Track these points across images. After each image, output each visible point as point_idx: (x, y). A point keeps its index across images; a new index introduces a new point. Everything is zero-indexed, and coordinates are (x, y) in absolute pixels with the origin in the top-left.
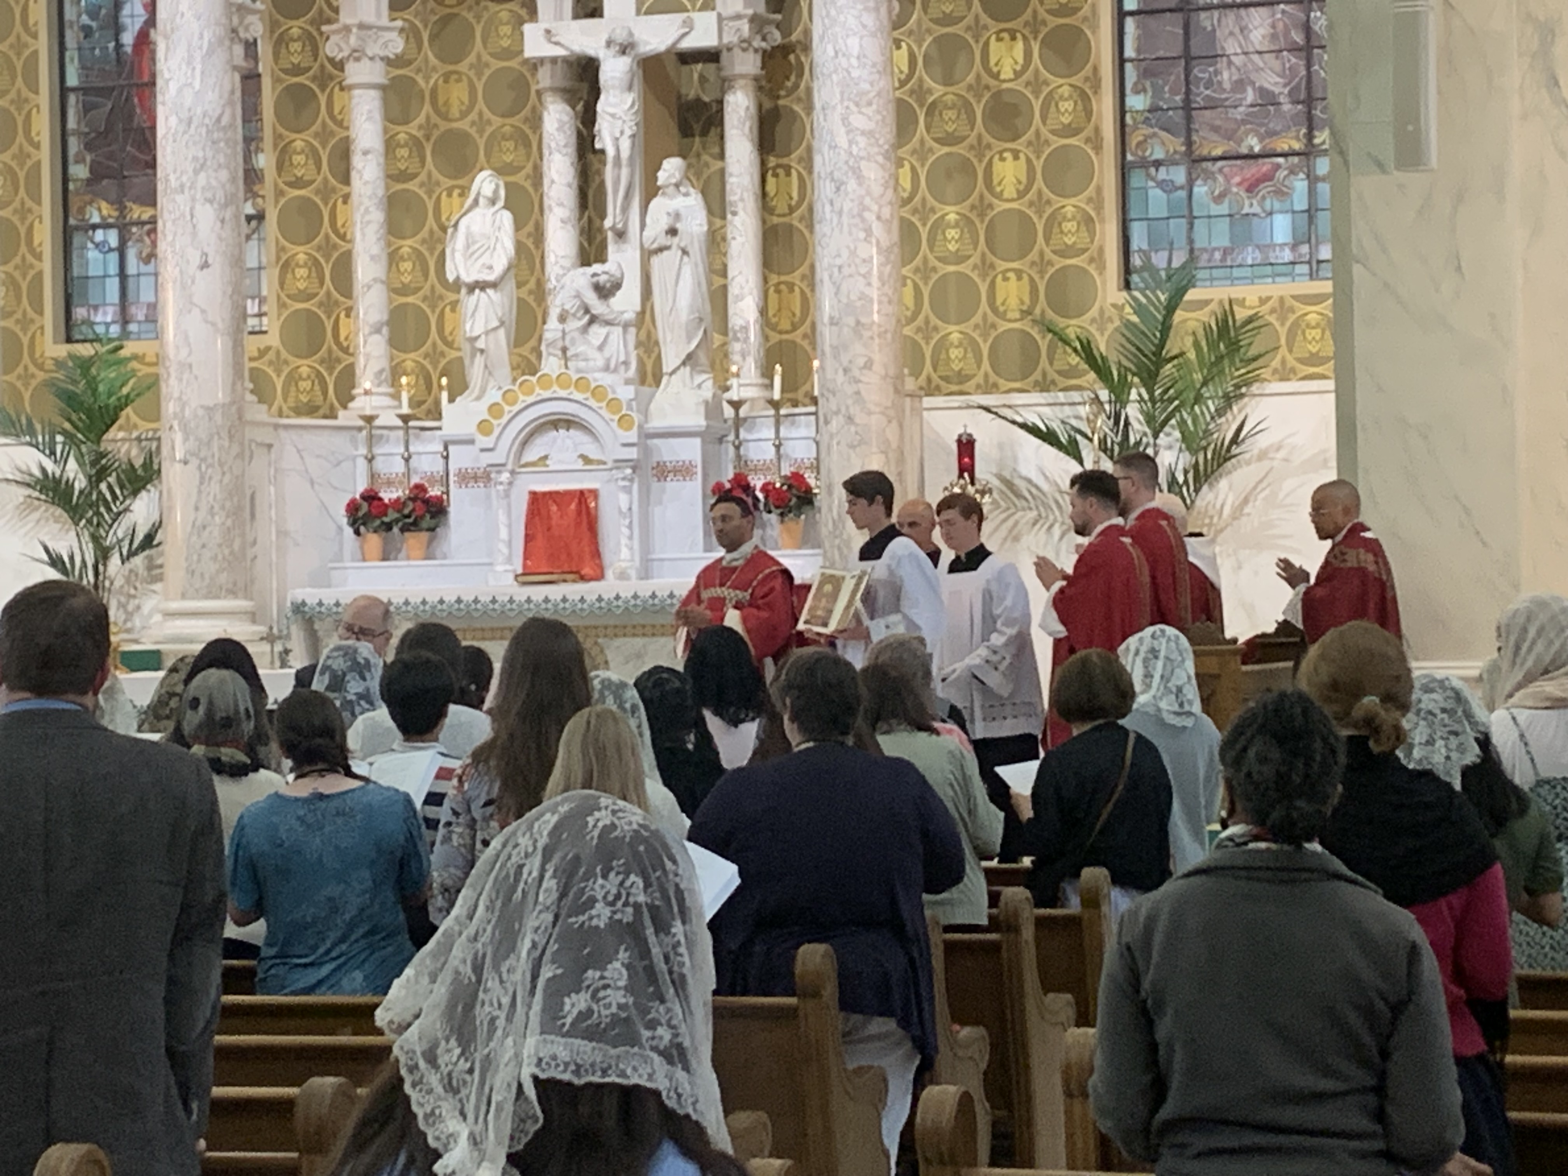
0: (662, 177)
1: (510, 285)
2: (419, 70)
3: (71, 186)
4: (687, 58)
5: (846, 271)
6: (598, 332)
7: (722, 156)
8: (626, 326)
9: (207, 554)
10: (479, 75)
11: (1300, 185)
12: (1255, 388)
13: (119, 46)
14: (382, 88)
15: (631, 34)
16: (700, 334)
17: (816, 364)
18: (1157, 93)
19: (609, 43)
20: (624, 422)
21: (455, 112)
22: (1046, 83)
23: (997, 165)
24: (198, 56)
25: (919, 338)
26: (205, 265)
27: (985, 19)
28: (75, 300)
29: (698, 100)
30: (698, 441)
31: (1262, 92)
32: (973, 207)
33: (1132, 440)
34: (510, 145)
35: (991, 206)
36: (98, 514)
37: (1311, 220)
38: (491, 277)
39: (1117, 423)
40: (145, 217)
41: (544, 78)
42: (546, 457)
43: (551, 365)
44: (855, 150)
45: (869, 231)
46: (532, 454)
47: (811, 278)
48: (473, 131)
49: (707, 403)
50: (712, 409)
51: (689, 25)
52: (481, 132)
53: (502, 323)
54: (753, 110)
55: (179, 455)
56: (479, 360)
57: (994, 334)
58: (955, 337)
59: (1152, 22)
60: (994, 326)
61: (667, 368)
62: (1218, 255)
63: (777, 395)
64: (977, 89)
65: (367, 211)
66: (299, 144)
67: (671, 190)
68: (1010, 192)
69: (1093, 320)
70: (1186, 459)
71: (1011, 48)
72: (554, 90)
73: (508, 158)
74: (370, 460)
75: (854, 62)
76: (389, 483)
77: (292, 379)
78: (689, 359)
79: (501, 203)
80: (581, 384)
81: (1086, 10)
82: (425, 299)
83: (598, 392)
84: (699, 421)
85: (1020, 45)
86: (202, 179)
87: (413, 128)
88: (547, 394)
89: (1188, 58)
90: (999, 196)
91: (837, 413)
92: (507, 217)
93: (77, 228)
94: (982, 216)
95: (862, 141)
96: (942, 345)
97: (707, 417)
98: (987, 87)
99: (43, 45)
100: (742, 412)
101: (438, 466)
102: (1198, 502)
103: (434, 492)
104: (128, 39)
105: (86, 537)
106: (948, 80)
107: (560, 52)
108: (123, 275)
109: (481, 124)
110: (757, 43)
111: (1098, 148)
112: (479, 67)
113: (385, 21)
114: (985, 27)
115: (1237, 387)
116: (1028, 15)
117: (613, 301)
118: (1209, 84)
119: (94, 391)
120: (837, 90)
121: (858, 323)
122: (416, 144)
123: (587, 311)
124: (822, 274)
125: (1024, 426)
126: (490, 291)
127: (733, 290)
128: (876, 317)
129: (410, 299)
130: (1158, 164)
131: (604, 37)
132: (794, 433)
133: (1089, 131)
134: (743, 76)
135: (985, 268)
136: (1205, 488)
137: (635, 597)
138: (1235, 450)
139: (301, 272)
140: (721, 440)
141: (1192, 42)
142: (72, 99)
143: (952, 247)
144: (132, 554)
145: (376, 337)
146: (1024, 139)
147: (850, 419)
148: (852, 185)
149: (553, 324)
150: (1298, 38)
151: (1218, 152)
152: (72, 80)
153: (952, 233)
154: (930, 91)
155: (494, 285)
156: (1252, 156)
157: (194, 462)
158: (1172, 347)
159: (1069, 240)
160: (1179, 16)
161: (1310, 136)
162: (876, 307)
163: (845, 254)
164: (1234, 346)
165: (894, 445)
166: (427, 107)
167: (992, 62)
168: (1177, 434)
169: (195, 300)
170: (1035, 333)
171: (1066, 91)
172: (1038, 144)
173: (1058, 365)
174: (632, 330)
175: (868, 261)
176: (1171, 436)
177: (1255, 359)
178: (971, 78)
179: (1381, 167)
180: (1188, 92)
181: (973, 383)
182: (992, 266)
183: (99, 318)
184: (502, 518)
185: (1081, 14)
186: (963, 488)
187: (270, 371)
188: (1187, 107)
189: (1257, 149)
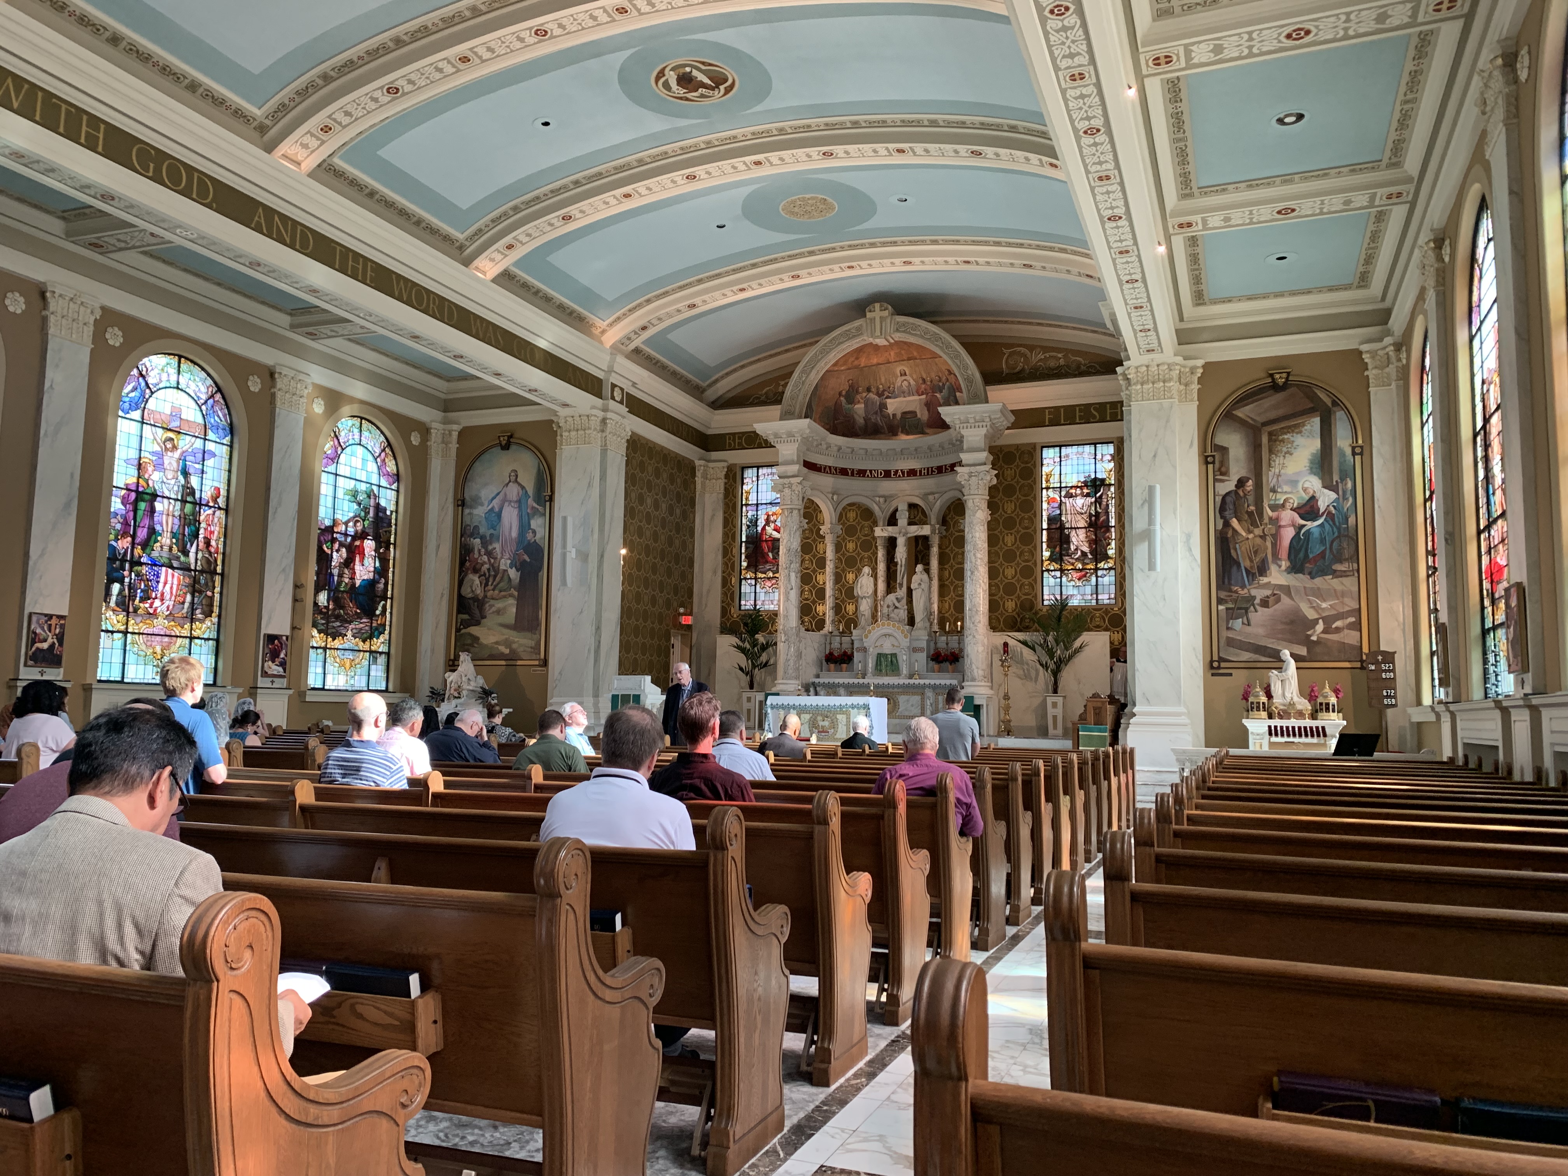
0: (917, 569)
1: (872, 597)
2: (845, 539)
4: (921, 538)
6: (897, 611)
10: (860, 541)
11: (1094, 579)
12: (1085, 633)
14: (835, 544)
15: (906, 531)
16: (926, 613)
19: (899, 533)
20: (905, 636)
21: (851, 551)
22: (1021, 547)
23: (1006, 570)
25: (993, 615)
26: (792, 589)
27: (1003, 529)
28: (742, 599)
29: (923, 549)
30: (925, 643)
31: (1083, 552)
32: (999, 581)
35: (1004, 581)
36: (753, 656)
38: (869, 595)
39: (1045, 641)
41: (879, 543)
42: (883, 644)
43: (885, 620)
44: (977, 563)
45: (980, 585)
46: (878, 643)
48: (856, 556)
49: (928, 632)
51: (922, 529)
52: (859, 556)
53: (870, 608)
54: (938, 552)
55: (782, 641)
56: (863, 617)
57: (1004, 616)
60: (1004, 614)
61: (917, 621)
64: (1001, 548)
65: (829, 576)
66: (807, 558)
67: (918, 573)
68: (1010, 577)
71: (1011, 538)
74: (831, 644)
75: (977, 539)
76: (836, 650)
78: (923, 619)
79: (870, 575)
84: (926, 637)
85: (1013, 537)
86: (792, 565)
87: (839, 555)
90: (1007, 578)
91: (970, 635)
92: (872, 579)
93: (743, 579)
94: (1001, 584)
95: (979, 561)
97: (928, 636)
98: (1004, 548)
101: (851, 646)
103: (849, 653)
106: (992, 546)
107: (884, 535)
108: (755, 592)
109: (859, 554)
110: (939, 535)
111: (1035, 566)
112: (860, 539)
113: (834, 526)
114: (1003, 532)
116: (1016, 529)
118: (1067, 549)
119: (753, 623)
120: (972, 547)
121: (977, 610)
122: (840, 559)
123: (894, 605)
124: (967, 597)
125: (1019, 641)
126: (868, 599)
128: (982, 609)
131: (898, 531)
133: (1033, 561)
134: (935, 543)
135: (1002, 598)
137: (909, 684)
138: (1080, 650)
139: (806, 593)
140: (931, 642)
145: (831, 612)
146: (1014, 563)
147: (974, 636)
148: (976, 573)
149: (885, 609)
153: (993, 588)
156: (1079, 570)
157: (787, 642)
158: (1063, 621)
162: (982, 606)
165: (986, 644)
166: (843, 549)
167: (1005, 541)
168: (1063, 646)
169: (789, 598)
170: (1016, 616)
171: (1026, 550)
172: (1018, 564)
174: (906, 611)
175: (980, 593)
178: (999, 546)
180: (1061, 552)
181: (1007, 628)
182: (1004, 597)
183: (748, 604)
184: (870, 661)
185: (1031, 529)
186: (1006, 657)
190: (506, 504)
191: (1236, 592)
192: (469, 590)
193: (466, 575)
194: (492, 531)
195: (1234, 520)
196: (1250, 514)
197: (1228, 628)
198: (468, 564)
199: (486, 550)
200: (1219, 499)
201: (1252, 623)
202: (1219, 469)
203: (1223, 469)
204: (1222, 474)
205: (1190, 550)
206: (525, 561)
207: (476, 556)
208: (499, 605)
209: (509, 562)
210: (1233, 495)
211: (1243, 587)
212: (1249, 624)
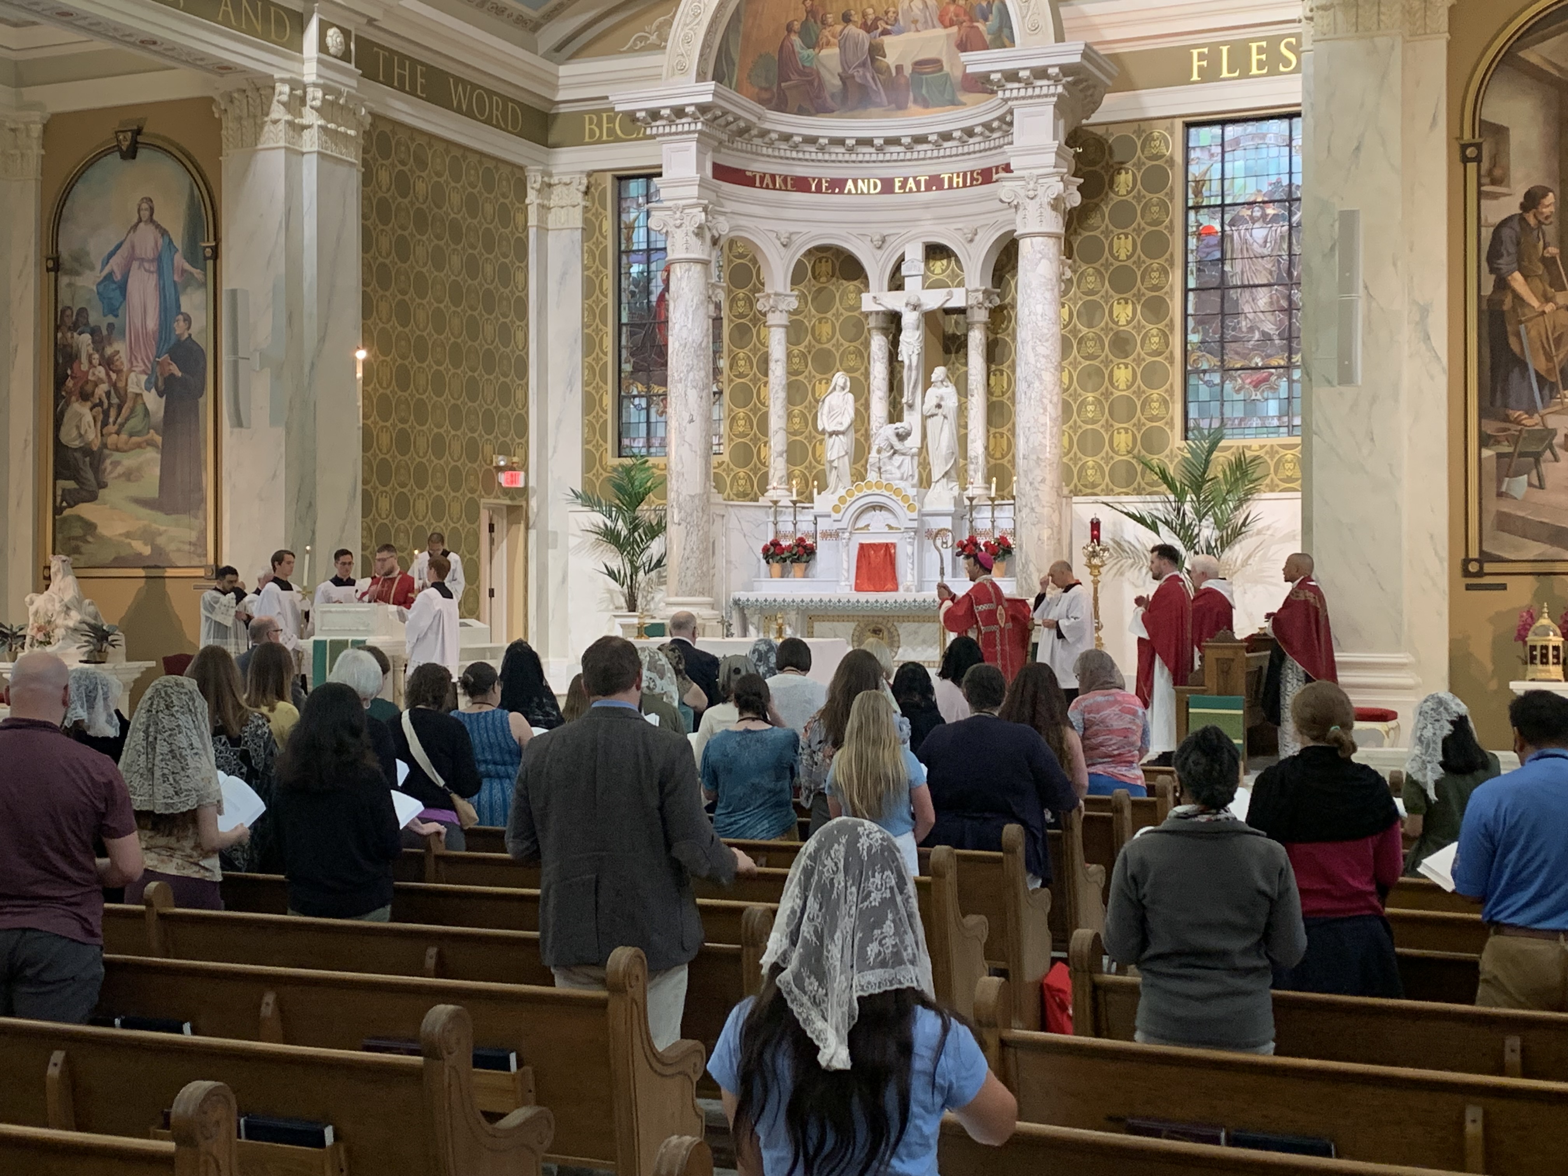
0: (934, 377)
1: (852, 433)
2: (805, 317)
3: (623, 375)
4: (948, 312)
5: (1032, 430)
6: (898, 459)
7: (966, 364)
8: (913, 456)
9: (689, 573)
10: (837, 319)
11: (1284, 384)
12: (1256, 496)
13: (649, 302)
14: (786, 327)
15: (919, 299)
16: (952, 461)
17: (1015, 478)
18: (1205, 333)
19: (907, 305)
20: (910, 507)
21: (824, 339)
22: (1144, 327)
23: (1116, 372)
24: (690, 311)
25: (1070, 464)
26: (692, 421)
27: (1111, 292)
28: (624, 435)
29: (954, 335)
30: (950, 518)
31: (1264, 333)
32: (1102, 394)
33: (1187, 523)
34: (853, 356)
35: (1112, 393)
36: (633, 548)
37: (1289, 403)
38: (842, 429)
39: (1179, 513)
40: (660, 392)
41: (872, 322)
42: (868, 525)
43: (872, 476)
44: (1039, 365)
45: (1045, 410)
46: (861, 524)
47: (1013, 431)
48: (833, 349)
49: (955, 498)
50: (958, 501)
51: (950, 295)
52: (838, 350)
53: (847, 453)
54: (984, 341)
55: (676, 520)
56: (834, 472)
57: (1112, 462)
58: (1091, 464)
59: (1204, 295)
60: (1112, 458)
61: (935, 478)
62: (1237, 422)
63: (993, 495)
64: (1106, 329)
65: (777, 392)
66: (741, 355)
67: (939, 384)
68: (1122, 386)
69: (1167, 456)
70: (1217, 533)
71: (1125, 309)
72: (876, 328)
73: (852, 364)
74: (776, 524)
75: (1039, 318)
76: (785, 536)
77: (735, 478)
78: (946, 474)
79: (848, 389)
80: (888, 487)
81: (1167, 288)
82: (806, 438)
83: (897, 491)
84: (951, 508)
85: (1130, 306)
86: (691, 374)
87: (802, 348)
88: (869, 492)
89: (1223, 314)
90: (1117, 388)
91: (1026, 506)
92: (851, 396)
93: (625, 397)
94: (1107, 399)
95: (1043, 360)
96: (1083, 467)
97: (955, 505)
98: (1112, 329)
99: (610, 301)
100: (974, 503)
101: (812, 528)
102: (1223, 557)
103: (809, 542)
104: (654, 298)
105: (626, 561)
106: (1090, 326)
107: (881, 308)
108: (648, 422)
109: (838, 345)
110: (987, 304)
111: (1172, 363)
112: (837, 315)
113: (788, 292)
114: (1112, 297)
115: (1246, 495)
116: (1135, 290)
117: (906, 442)
118: (1234, 329)
119: (632, 485)
120: (1030, 333)
121: (1038, 458)
122: (803, 356)
123: (892, 447)
124: (1019, 431)
125: (1127, 514)
126: (841, 436)
127: (971, 437)
128: (1048, 455)
129: (798, 438)
130: (1205, 372)
131: (905, 301)
132: (1002, 515)
133: (1167, 354)
134: (978, 322)
135: (1108, 426)
136: (1227, 549)
137: (915, 601)
138: (1244, 529)
139: (742, 422)
140: (962, 518)
141: (1226, 305)
142: (624, 329)
143: (1090, 415)
144: (650, 570)
145: (780, 459)
146: (1131, 358)
147: (1032, 509)
148: (1037, 384)
149: (874, 454)
150: (1284, 304)
151: (1238, 366)
152: (624, 320)
153: (1090, 408)
154: (1080, 331)
155: (843, 433)
156: (1257, 368)
157: (684, 524)
158: (1210, 475)
159: (1155, 413)
160: (1219, 292)
161: (1290, 358)
162: (1048, 449)
163: (1032, 421)
164: (1244, 474)
165: (1056, 523)
166: (809, 337)
167: (1114, 316)
168: (1212, 520)
169: (687, 439)
170: (1134, 462)
171: (1155, 332)
172: (1139, 360)
173: (1147, 479)
174: (916, 458)
175: (1045, 425)
176: (1209, 521)
177: (1256, 480)
178: (1103, 324)
179: (1329, 382)
180: (1222, 334)
181: (1100, 488)
182: (1112, 426)
183: (635, 445)
184: (845, 557)
185: (1164, 290)
186: (1093, 548)
187: (724, 474)
188: (1222, 341)
189: (1260, 365)
190: (135, 264)
191: (1518, 422)
192: (75, 433)
193: (68, 404)
194: (111, 319)
195: (1517, 275)
196: (1549, 263)
197: (1500, 495)
198: (70, 383)
199: (102, 356)
200: (1487, 234)
201: (1548, 483)
202: (1490, 172)
203: (1497, 172)
204: (1494, 182)
205: (1427, 338)
206: (172, 375)
207: (85, 367)
208: (128, 461)
209: (144, 378)
210: (1515, 224)
211: (1531, 410)
212: (1541, 487)
